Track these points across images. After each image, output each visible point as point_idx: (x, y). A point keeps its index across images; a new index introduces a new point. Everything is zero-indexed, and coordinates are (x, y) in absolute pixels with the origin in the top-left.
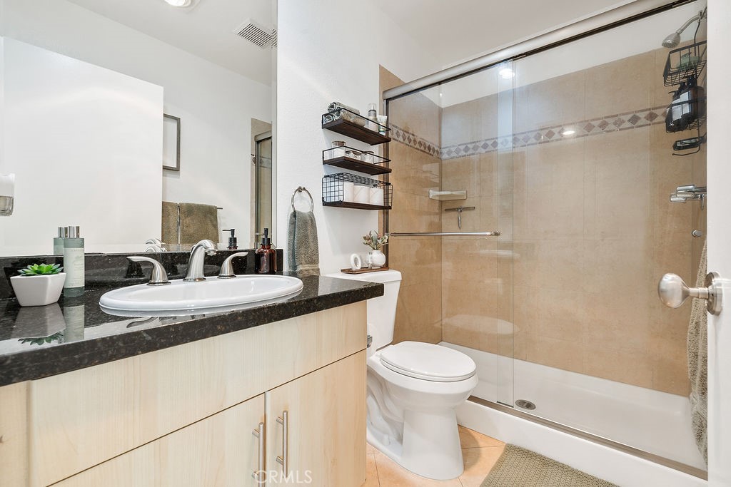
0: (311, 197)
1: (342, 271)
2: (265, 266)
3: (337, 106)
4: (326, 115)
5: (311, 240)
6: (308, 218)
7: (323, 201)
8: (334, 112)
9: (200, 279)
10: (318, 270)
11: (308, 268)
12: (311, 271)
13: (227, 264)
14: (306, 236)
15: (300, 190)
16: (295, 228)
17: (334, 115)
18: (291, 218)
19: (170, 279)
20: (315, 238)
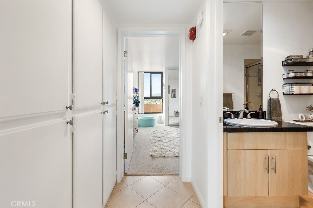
0: (278, 93)
1: (294, 120)
2: (260, 117)
3: (290, 57)
4: (284, 61)
5: (278, 108)
6: (277, 100)
7: (283, 93)
8: (289, 60)
9: (242, 119)
10: (282, 119)
11: (276, 118)
12: (278, 119)
13: (249, 115)
14: (276, 107)
15: (272, 90)
16: (271, 104)
17: (289, 61)
18: (269, 101)
19: (235, 118)
20: (280, 108)
